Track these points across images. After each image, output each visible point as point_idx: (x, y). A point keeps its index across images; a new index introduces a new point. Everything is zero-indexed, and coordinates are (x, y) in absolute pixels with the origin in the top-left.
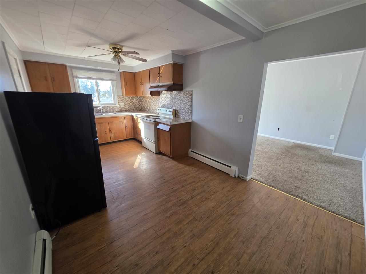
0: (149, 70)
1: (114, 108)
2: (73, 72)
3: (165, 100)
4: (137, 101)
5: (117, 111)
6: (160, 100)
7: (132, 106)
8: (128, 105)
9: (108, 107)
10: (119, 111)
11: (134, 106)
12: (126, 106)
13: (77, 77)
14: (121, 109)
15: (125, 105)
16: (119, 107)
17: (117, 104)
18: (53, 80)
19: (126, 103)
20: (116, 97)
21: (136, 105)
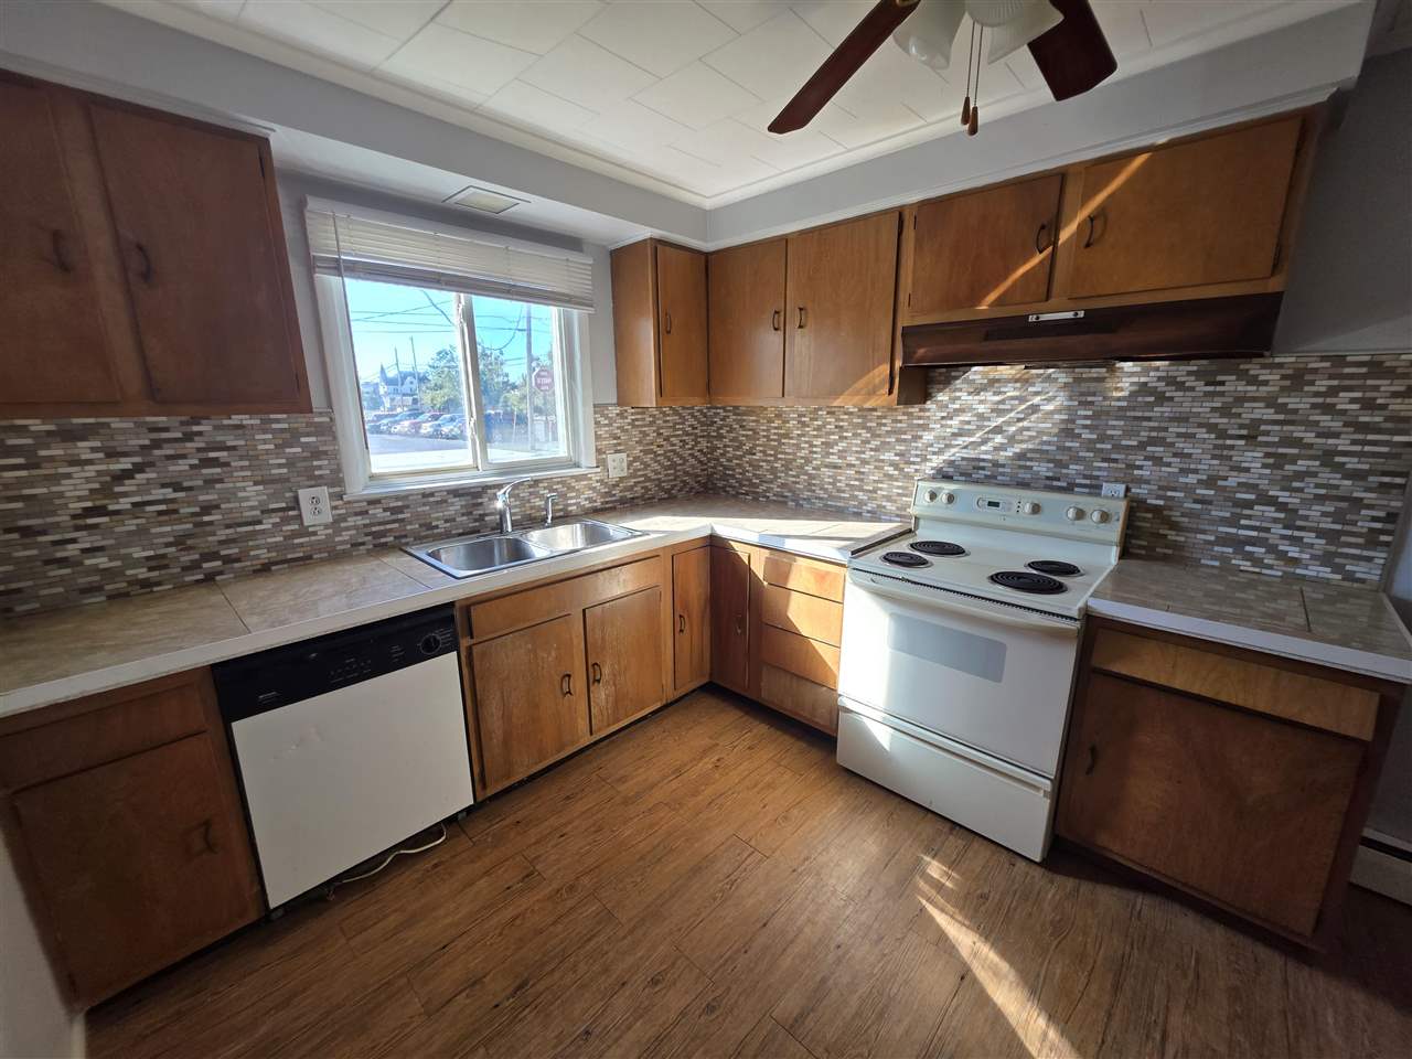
0: (901, 215)
1: (571, 489)
2: (312, 224)
3: (998, 430)
4: (688, 435)
5: (587, 504)
6: (925, 427)
7: (669, 468)
8: (647, 466)
9: (536, 482)
10: (598, 504)
11: (673, 466)
12: (637, 470)
13: (339, 268)
14: (608, 494)
15: (630, 464)
16: (601, 481)
17: (588, 460)
18: (139, 266)
19: (637, 452)
20: (585, 414)
21: (686, 461)
